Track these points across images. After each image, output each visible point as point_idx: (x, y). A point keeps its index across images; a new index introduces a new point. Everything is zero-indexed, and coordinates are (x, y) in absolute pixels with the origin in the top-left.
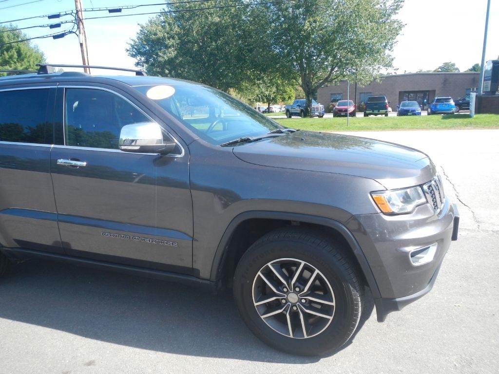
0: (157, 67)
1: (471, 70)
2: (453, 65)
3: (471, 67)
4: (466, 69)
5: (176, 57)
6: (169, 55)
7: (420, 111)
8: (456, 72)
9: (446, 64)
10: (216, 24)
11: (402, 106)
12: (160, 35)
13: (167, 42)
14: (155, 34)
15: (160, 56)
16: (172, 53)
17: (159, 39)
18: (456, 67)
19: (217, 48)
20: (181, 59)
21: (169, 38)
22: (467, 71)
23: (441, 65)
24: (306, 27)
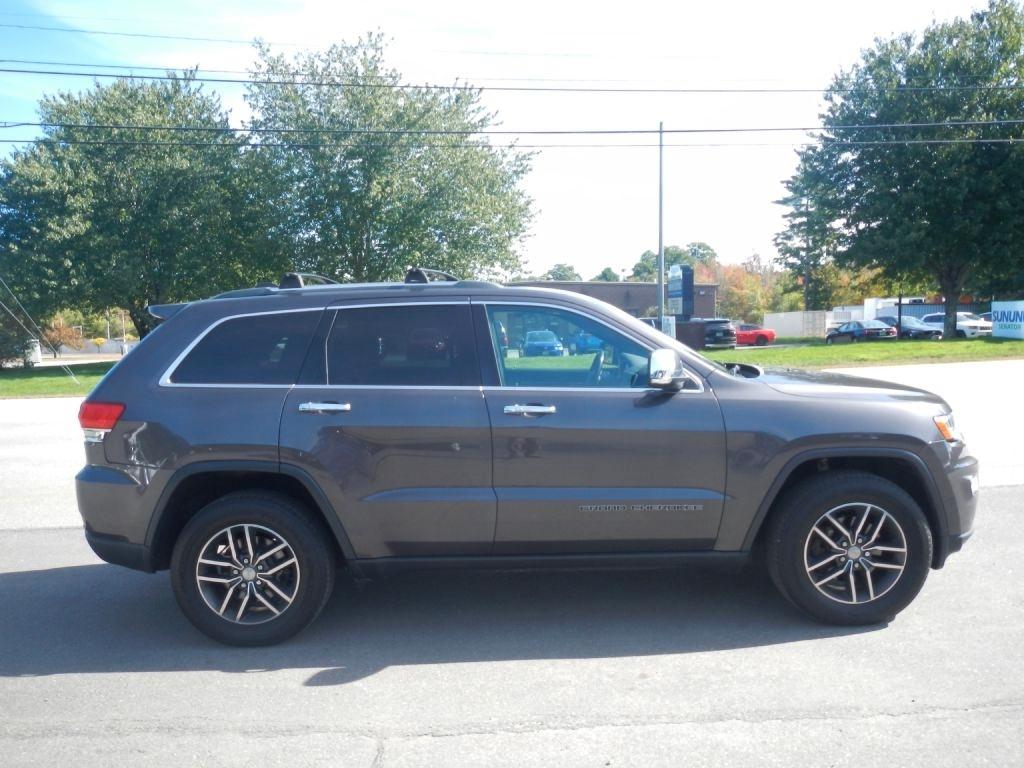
0: (40, 252)
1: (600, 278)
2: (571, 269)
3: (599, 273)
4: (593, 276)
5: (88, 233)
6: (72, 229)
7: (561, 349)
8: (577, 280)
9: (560, 267)
10: (181, 173)
11: (530, 339)
12: (51, 185)
13: (70, 200)
14: (41, 184)
15: (50, 230)
16: (77, 226)
17: (47, 194)
18: (575, 272)
19: (183, 221)
20: (100, 239)
21: (73, 193)
22: (594, 279)
23: (552, 268)
24: (374, 193)
